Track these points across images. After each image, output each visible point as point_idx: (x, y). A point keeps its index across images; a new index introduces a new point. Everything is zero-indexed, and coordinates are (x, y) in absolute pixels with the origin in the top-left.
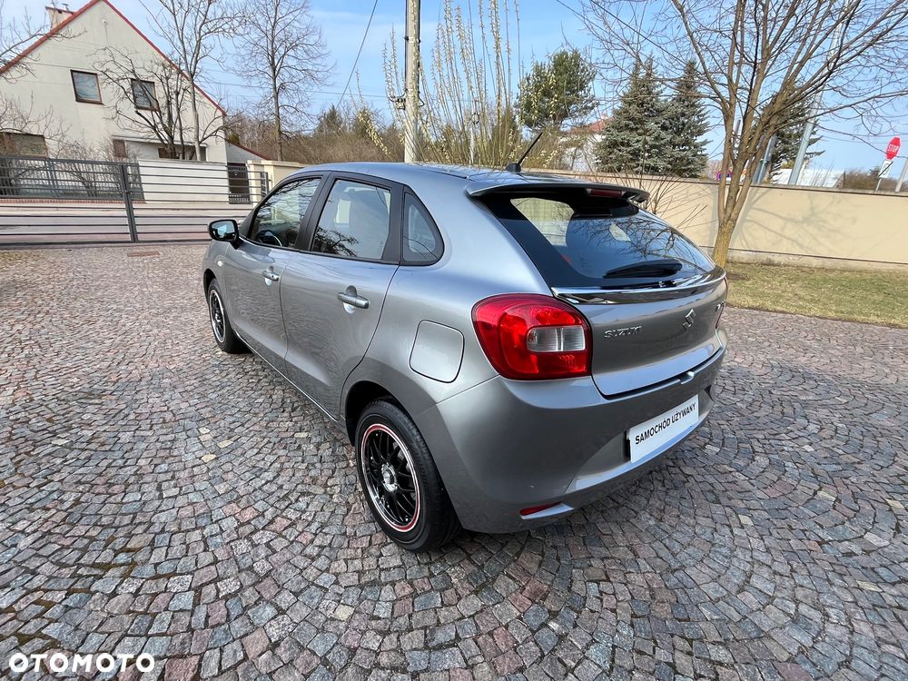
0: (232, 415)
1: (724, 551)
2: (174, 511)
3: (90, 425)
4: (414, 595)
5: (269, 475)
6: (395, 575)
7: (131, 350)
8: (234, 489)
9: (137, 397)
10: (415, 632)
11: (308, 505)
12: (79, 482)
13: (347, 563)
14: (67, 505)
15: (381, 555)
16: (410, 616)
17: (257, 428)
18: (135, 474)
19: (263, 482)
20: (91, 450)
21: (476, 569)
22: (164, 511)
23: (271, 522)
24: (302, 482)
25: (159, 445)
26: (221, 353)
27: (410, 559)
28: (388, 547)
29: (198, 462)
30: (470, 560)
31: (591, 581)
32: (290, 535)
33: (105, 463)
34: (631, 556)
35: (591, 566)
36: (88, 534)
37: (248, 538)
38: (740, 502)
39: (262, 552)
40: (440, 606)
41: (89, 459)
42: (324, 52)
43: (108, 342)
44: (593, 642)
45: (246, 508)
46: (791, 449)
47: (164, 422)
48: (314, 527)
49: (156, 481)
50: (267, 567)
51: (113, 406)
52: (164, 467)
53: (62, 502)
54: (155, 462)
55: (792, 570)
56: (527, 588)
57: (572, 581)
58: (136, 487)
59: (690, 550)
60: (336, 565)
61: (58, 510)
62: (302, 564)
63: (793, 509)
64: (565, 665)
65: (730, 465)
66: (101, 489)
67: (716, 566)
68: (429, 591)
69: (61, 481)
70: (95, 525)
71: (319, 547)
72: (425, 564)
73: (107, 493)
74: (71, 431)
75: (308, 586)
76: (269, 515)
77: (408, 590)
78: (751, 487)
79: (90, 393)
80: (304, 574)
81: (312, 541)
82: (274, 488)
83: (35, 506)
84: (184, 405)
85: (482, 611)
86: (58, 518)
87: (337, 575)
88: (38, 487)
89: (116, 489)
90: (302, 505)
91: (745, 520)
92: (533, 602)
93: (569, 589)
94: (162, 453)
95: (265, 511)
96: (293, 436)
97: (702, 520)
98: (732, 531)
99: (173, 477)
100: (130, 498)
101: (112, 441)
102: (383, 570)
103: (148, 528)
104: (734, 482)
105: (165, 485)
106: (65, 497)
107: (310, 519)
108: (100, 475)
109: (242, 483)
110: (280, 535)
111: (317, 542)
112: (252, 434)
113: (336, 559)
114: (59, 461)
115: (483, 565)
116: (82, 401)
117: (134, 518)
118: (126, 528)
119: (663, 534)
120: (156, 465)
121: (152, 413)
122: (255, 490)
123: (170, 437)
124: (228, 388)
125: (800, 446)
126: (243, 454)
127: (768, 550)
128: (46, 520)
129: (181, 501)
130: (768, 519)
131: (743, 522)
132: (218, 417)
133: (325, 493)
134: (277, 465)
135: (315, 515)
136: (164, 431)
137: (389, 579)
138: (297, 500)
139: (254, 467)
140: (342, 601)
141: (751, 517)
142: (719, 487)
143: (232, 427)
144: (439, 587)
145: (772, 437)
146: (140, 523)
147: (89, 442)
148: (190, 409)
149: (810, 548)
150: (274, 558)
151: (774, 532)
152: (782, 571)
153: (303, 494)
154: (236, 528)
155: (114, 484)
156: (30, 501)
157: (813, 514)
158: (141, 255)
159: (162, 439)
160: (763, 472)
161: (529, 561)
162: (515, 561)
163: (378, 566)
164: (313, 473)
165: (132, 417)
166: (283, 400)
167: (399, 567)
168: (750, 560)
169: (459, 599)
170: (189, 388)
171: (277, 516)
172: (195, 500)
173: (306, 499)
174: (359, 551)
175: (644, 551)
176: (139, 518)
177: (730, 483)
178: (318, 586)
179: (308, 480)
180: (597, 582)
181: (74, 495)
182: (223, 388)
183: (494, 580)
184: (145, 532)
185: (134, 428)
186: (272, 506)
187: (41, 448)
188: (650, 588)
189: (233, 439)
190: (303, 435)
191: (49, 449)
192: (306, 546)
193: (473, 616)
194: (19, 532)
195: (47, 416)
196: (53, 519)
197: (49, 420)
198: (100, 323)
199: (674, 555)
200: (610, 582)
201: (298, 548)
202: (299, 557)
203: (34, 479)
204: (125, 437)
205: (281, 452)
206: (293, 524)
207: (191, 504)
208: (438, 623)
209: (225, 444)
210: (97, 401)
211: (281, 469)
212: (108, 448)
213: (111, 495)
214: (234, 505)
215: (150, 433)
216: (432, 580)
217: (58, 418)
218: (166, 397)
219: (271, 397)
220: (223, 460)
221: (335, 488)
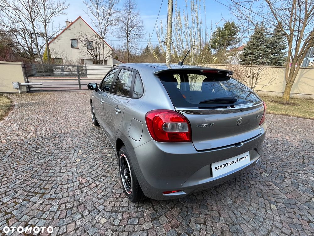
0: (90, 147)
1: (260, 219)
2: (62, 177)
3: (48, 147)
4: (129, 218)
5: (94, 168)
6: (125, 209)
7: (68, 124)
8: (82, 172)
9: (65, 139)
10: (125, 232)
11: (104, 180)
12: (39, 165)
13: (110, 203)
14: (33, 172)
15: (122, 201)
16: (125, 226)
17: (96, 151)
18: (55, 164)
19: (92, 170)
20: (46, 155)
21: (154, 211)
22: (59, 177)
23: (90, 185)
24: (104, 172)
25: (65, 154)
26: (94, 126)
27: (132, 204)
28: (125, 199)
29: (75, 161)
30: (153, 208)
31: (198, 223)
32: (94, 190)
33: (48, 159)
34: (218, 215)
35: (200, 217)
36: (36, 182)
37: (81, 189)
38: (273, 199)
39: (84, 194)
40: (137, 224)
41: (44, 157)
42: (143, 28)
43: (62, 121)
45: (84, 179)
46: (303, 178)
47: (69, 147)
48: (103, 188)
49: (60, 167)
50: (84, 200)
51: (57, 141)
52: (64, 162)
53: (32, 170)
54: (62, 160)
55: (291, 233)
56: (172, 222)
57: (190, 222)
58: (54, 168)
59: (245, 216)
60: (106, 203)
61: (30, 173)
62: (95, 201)
63: (298, 205)
65: (272, 182)
66: (44, 168)
67: (255, 225)
68: (135, 218)
69: (34, 164)
70: (39, 179)
71: (103, 195)
72: (136, 207)
73: (45, 169)
74: (43, 148)
75: (94, 209)
76: (90, 182)
77: (128, 216)
78: (280, 193)
79: (52, 137)
80: (95, 204)
81: (101, 193)
82: (95, 172)
83: (25, 171)
84: (77, 142)
85: (152, 228)
86: (29, 176)
87: (105, 206)
88: (28, 165)
89: (49, 168)
90: (102, 180)
91: (273, 207)
92: (172, 228)
93: (188, 225)
94: (66, 158)
95: (89, 180)
96: (106, 155)
97: (253, 204)
98: (266, 211)
99: (66, 166)
100: (51, 171)
101: (52, 152)
102: (121, 207)
103: (53, 182)
104: (272, 190)
105: (63, 168)
106: (33, 169)
107: (103, 185)
108: (45, 163)
109: (86, 170)
110: (91, 189)
111: (102, 194)
112: (94, 153)
113: (107, 201)
114: (36, 157)
115: (157, 210)
116: (49, 139)
117: (50, 178)
118: (47, 181)
119: (234, 208)
120: (62, 161)
121: (67, 144)
122: (89, 173)
123: (69, 152)
124: (92, 137)
125: (308, 177)
126: (89, 160)
127: (281, 222)
128: (26, 176)
129: (66, 174)
130: (285, 208)
131: (272, 207)
132: (86, 147)
133: (111, 176)
134: (98, 165)
135: (105, 184)
136: (68, 150)
137: (122, 211)
138: (101, 178)
139: (91, 165)
140: (104, 216)
141: (277, 206)
142: (264, 191)
143: (89, 150)
144: (139, 217)
145: (295, 172)
146: (51, 180)
147: (46, 152)
148: (78, 144)
149: (303, 223)
150: (87, 197)
151: (286, 214)
152: (286, 232)
153: (103, 176)
154: (79, 185)
155: (48, 166)
156: (24, 169)
157: (307, 208)
158: (81, 94)
159: (67, 153)
160: (287, 187)
161: (175, 211)
162: (170, 211)
163: (120, 205)
164: (109, 169)
165: (61, 145)
167: (127, 207)
168: (272, 225)
169: (144, 222)
170: (80, 137)
171: (93, 183)
172: (69, 174)
173: (104, 178)
174: (115, 199)
175: (224, 214)
176: (52, 178)
177: (271, 190)
178: (98, 210)
179: (106, 171)
180: (200, 224)
181: (36, 168)
182: (90, 137)
183: (160, 217)
184: (51, 183)
185: (60, 149)
186: (92, 179)
187: (33, 153)
188: (222, 230)
189: (88, 155)
190: (110, 155)
191: (35, 153)
192: (98, 194)
193: (148, 230)
194: (18, 179)
195: (38, 143)
196: (28, 176)
197: (38, 144)
198: (62, 115)
199: (237, 217)
200: (206, 225)
201: (96, 195)
202: (95, 198)
203: (27, 162)
204: (57, 151)
205: (101, 161)
206: (97, 186)
207: (68, 175)
208: (134, 231)
209: (85, 156)
210: (53, 139)
211: (99, 166)
212: (51, 154)
213: (46, 170)
214: (80, 177)
215: (64, 151)
216: (137, 213)
217: (40, 144)
218: (73, 139)
219: (104, 141)
220: (82, 162)
221: (115, 175)
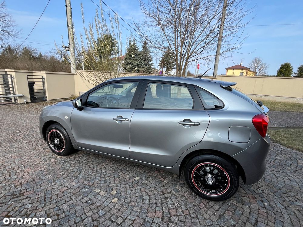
0: (101, 181)
4: (233, 213)
5: (146, 197)
6: (222, 210)
7: (7, 168)
8: (141, 207)
9: (44, 188)
10: (247, 223)
11: (172, 201)
13: (207, 214)
15: (212, 206)
16: (240, 220)
17: (117, 182)
18: (93, 220)
19: (148, 200)
20: (56, 220)
23: (170, 213)
24: (160, 195)
25: (86, 204)
26: (58, 157)
27: (219, 204)
28: (210, 203)
29: (113, 204)
32: (181, 214)
33: (72, 223)
35: (252, 185)
37: (170, 222)
39: (181, 224)
40: (242, 213)
41: (61, 224)
44: (276, 204)
45: (155, 212)
47: (74, 194)
48: (184, 208)
49: (107, 219)
51: (37, 196)
52: (102, 212)
54: (95, 211)
56: (250, 197)
57: (254, 191)
60: (205, 216)
62: (197, 221)
64: (279, 212)
68: (235, 210)
71: (193, 213)
72: (224, 203)
76: (166, 211)
77: (230, 213)
79: (14, 195)
80: (201, 224)
81: (189, 212)
82: (154, 201)
84: (73, 184)
85: (250, 209)
90: (170, 202)
92: (255, 200)
93: (256, 193)
94: (93, 207)
95: (162, 210)
96: (135, 180)
99: (112, 214)
101: (60, 212)
102: (218, 210)
105: (113, 219)
107: (179, 205)
109: (141, 204)
110: (178, 215)
111: (191, 212)
112: (119, 185)
113: (203, 214)
116: (14, 200)
120: (97, 213)
121: (62, 192)
122: (149, 204)
123: (86, 199)
124: (83, 170)
126: (126, 194)
129: (128, 221)
132: (96, 183)
133: (172, 195)
134: (144, 192)
135: (178, 203)
136: (80, 198)
137: (222, 212)
138: (167, 201)
139: (137, 196)
143: (107, 185)
144: (235, 208)
148: (78, 184)
149: (274, 164)
150: (187, 224)
152: (276, 171)
153: (166, 198)
154: (162, 221)
161: (241, 190)
162: (239, 192)
163: (215, 210)
164: (159, 190)
166: (112, 168)
167: (220, 207)
169: (243, 208)
170: (65, 176)
171: (169, 210)
172: (133, 219)
173: (169, 200)
174: (205, 208)
178: (210, 225)
179: (161, 193)
180: (258, 189)
182: (80, 171)
183: (242, 199)
185: (63, 202)
186: (162, 207)
189: (114, 189)
190: (137, 178)
192: (190, 215)
197: (8, 216)
200: (260, 187)
201: (189, 217)
202: (193, 220)
204: (65, 207)
205: (139, 187)
206: (177, 210)
207: (134, 221)
208: (248, 218)
209: (114, 192)
210: (23, 197)
211: (147, 193)
212: (63, 215)
214: (149, 213)
215: (74, 201)
216: (231, 207)
217: (12, 213)
218: (59, 183)
219: (106, 169)
220: (122, 199)
221: (172, 192)
